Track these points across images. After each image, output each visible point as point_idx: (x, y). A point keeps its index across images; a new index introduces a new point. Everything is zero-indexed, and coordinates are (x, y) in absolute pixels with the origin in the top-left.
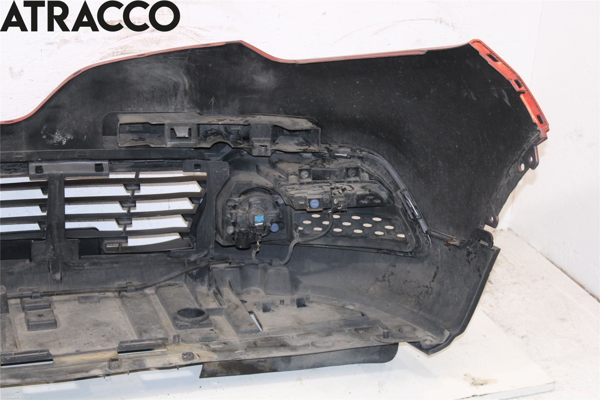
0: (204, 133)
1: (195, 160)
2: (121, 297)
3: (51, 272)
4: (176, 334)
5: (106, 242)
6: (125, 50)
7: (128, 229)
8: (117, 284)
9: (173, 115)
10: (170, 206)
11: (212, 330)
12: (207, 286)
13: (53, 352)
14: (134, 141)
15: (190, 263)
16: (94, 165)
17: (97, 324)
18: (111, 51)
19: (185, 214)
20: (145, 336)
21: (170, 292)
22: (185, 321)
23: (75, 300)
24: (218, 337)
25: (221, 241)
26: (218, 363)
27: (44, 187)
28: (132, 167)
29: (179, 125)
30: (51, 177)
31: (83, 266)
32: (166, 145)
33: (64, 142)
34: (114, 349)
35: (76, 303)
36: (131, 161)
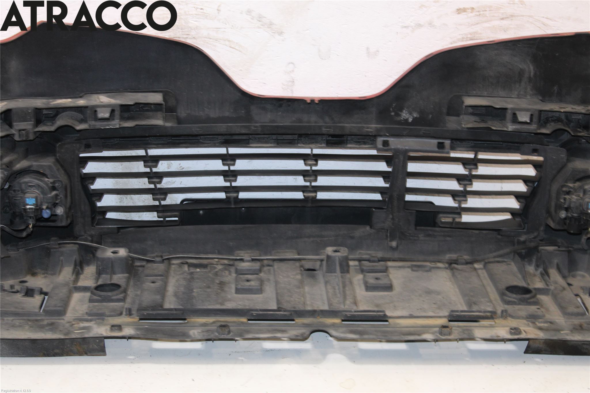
0: (545, 120)
1: (534, 145)
2: (452, 269)
3: (389, 239)
4: (503, 309)
5: (441, 215)
6: (474, 36)
7: (463, 206)
8: (448, 256)
9: (515, 100)
10: (503, 187)
11: (538, 309)
12: (535, 266)
13: (388, 313)
14: (477, 123)
15: (519, 242)
16: (436, 144)
17: (429, 292)
18: (460, 37)
19: (518, 196)
20: (475, 308)
21: (499, 269)
22: (513, 297)
23: (408, 267)
24: (544, 316)
25: (552, 225)
26: (543, 341)
27: (388, 160)
28: (472, 147)
29: (521, 110)
30: (397, 151)
31: (418, 237)
32: (507, 128)
33: (410, 120)
34: (445, 317)
35: (409, 270)
36: (472, 141)
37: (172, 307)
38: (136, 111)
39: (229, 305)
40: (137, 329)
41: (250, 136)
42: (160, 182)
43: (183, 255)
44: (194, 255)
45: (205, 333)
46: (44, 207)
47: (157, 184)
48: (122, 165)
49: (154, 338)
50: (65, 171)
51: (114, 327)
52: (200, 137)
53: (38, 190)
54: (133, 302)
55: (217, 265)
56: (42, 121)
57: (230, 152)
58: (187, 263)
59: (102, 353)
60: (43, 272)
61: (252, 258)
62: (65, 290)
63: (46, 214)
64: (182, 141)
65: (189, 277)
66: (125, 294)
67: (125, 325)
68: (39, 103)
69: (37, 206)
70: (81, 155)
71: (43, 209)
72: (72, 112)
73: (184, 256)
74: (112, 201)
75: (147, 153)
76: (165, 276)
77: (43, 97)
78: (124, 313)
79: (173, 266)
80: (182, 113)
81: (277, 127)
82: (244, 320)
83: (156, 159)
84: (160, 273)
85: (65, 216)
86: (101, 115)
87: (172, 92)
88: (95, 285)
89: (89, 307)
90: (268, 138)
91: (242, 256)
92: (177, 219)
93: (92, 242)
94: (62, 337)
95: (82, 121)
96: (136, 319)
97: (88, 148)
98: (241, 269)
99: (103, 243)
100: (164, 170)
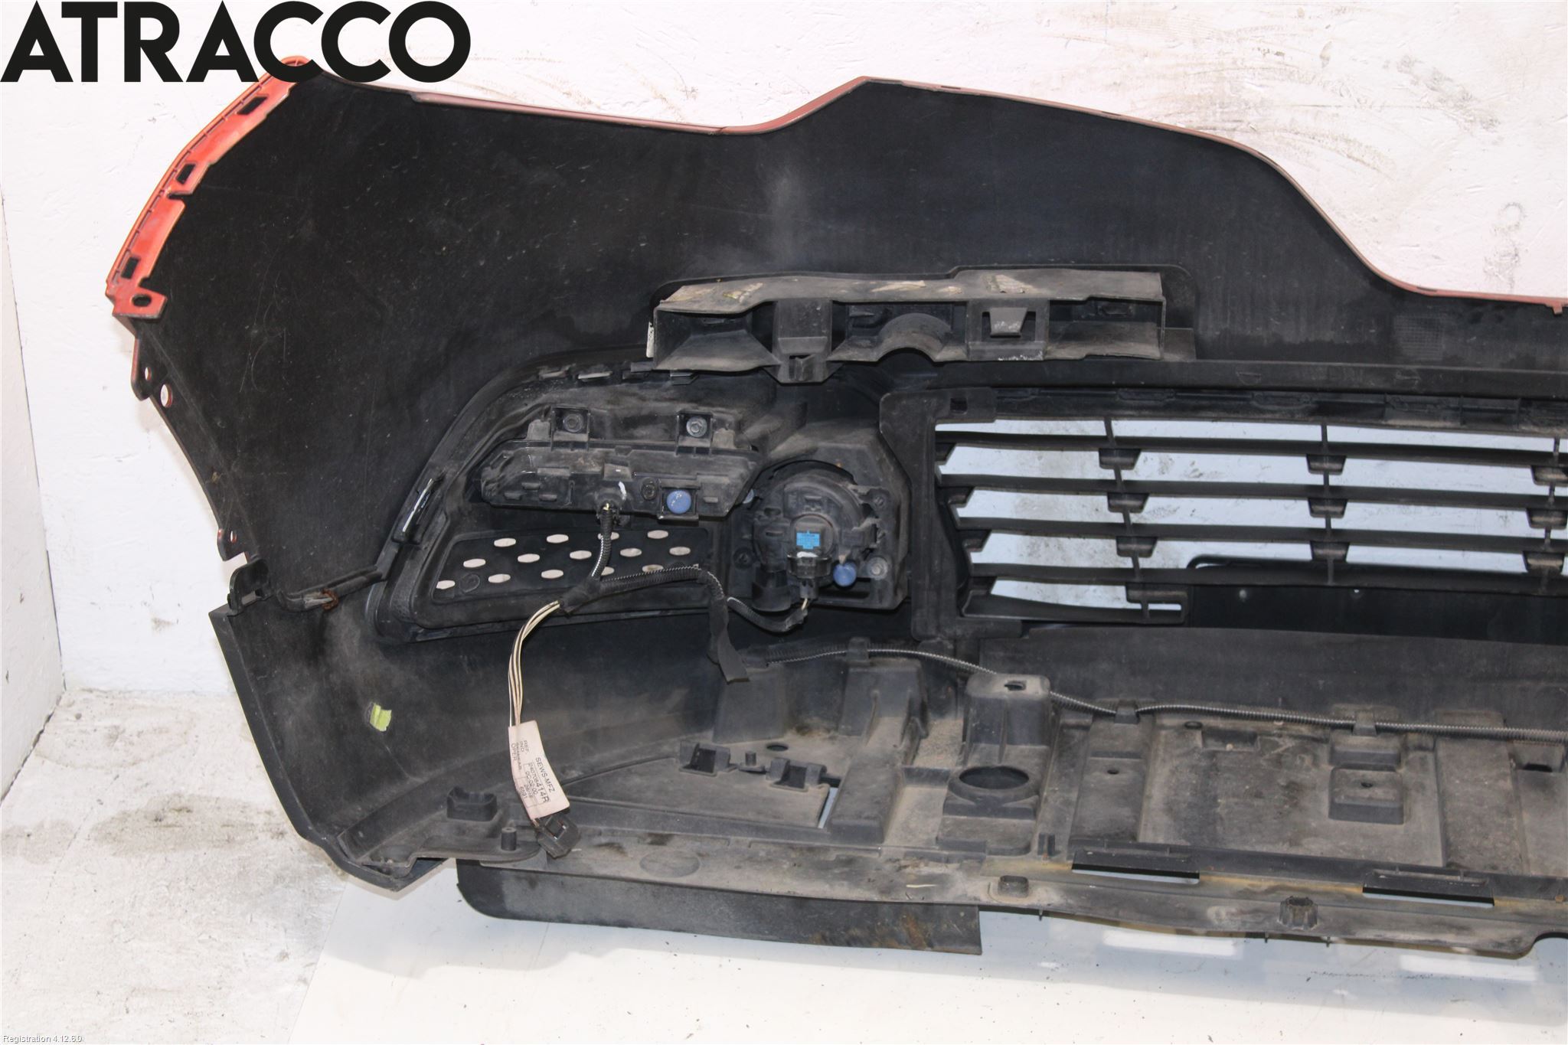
37: (1161, 840)
38: (1088, 318)
39: (1313, 848)
40: (1069, 892)
41: (1389, 398)
42: (1140, 509)
43: (1190, 704)
44: (1219, 707)
45: (1248, 916)
46: (842, 558)
47: (1132, 512)
48: (1040, 458)
49: (1112, 918)
50: (899, 465)
51: (1007, 882)
52: (1253, 395)
53: (828, 512)
54: (1059, 821)
55: (1280, 736)
56: (846, 335)
57: (1331, 438)
58: (1199, 726)
59: (971, 948)
60: (825, 724)
61: (1377, 724)
62: (883, 777)
63: (845, 576)
64: (1204, 403)
65: (1204, 763)
66: (1037, 797)
67: (1037, 879)
68: (844, 287)
69: (822, 555)
70: (941, 428)
71: (837, 562)
72: (924, 315)
73: (1193, 707)
74: (1009, 551)
75: (1109, 428)
76: (1141, 755)
77: (852, 274)
78: (1035, 847)
79: (1163, 732)
80: (1210, 327)
81: (1466, 375)
82: (1355, 890)
83: (1133, 447)
84: (1129, 749)
85: (891, 584)
86: (998, 326)
87: (1184, 270)
88: (960, 769)
89: (943, 825)
90: (1435, 405)
91: (1350, 719)
92: (1177, 607)
93: (954, 654)
94: (876, 897)
95: (947, 339)
96: (1066, 866)
97: (959, 409)
98: (1345, 753)
99: (981, 661)
100: (1148, 476)
